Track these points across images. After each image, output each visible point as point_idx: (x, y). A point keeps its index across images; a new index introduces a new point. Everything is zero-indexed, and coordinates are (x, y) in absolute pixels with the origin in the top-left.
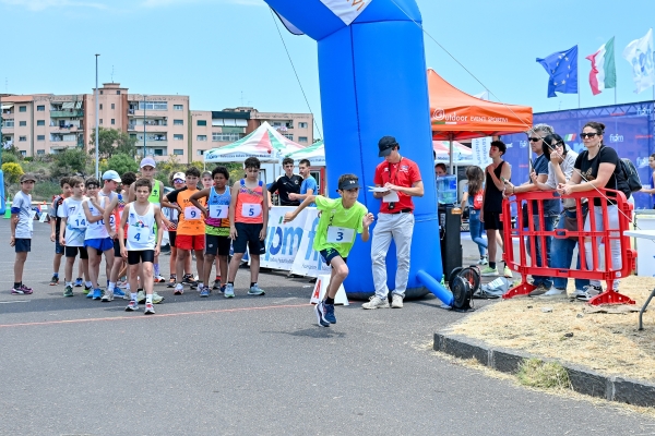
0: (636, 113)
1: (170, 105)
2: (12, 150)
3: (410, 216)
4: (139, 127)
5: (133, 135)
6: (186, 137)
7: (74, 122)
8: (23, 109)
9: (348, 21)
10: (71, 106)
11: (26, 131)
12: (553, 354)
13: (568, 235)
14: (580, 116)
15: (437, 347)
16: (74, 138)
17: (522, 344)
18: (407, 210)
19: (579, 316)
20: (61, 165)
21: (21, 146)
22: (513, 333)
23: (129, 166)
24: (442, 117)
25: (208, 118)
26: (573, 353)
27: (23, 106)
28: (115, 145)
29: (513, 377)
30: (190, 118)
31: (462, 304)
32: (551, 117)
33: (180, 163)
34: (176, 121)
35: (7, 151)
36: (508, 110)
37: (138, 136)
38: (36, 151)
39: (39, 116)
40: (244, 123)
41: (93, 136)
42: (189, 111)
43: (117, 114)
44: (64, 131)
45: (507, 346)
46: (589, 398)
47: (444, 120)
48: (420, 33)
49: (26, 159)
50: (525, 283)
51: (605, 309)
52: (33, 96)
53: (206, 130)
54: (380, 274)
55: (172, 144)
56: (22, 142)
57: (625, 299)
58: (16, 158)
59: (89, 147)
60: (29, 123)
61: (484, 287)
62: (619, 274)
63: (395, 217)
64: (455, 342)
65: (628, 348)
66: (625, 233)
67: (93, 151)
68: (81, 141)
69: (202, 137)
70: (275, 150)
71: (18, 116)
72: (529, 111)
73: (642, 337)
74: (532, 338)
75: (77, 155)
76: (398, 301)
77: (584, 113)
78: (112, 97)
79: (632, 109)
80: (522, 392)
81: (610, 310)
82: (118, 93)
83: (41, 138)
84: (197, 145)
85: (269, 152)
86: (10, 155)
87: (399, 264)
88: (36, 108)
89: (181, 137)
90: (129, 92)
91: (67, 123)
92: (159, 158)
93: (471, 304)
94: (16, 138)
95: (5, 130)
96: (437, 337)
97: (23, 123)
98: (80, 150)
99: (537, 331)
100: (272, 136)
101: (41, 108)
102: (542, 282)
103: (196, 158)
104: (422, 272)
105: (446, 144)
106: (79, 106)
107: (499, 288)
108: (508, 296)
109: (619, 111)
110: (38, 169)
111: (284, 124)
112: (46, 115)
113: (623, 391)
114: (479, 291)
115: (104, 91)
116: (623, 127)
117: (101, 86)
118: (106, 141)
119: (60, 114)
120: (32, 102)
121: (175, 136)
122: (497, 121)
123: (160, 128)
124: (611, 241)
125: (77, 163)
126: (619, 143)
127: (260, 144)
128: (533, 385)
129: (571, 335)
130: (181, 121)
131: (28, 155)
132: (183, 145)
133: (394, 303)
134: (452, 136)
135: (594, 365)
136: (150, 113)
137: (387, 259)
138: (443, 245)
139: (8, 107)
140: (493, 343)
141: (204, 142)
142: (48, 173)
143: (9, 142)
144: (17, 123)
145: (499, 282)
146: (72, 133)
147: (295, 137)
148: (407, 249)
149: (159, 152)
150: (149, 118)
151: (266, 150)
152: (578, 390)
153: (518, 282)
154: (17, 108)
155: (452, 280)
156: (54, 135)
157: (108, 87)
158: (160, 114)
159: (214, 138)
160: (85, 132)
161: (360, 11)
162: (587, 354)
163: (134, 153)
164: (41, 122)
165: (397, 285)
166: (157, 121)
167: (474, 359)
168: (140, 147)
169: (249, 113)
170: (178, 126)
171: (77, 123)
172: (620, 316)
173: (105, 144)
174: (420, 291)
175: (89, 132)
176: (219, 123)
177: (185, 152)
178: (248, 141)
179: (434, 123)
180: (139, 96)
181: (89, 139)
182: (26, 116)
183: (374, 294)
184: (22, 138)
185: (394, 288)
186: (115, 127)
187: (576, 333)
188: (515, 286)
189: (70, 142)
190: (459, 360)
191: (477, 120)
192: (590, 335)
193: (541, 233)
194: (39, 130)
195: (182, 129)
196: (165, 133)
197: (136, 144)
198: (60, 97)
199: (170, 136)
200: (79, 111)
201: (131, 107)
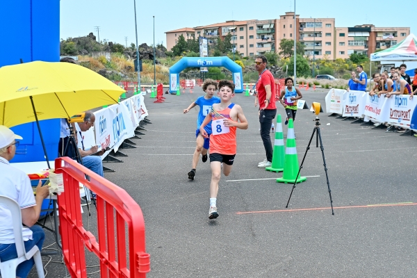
1: (323, 24)
2: (237, 53)
4: (306, 38)
5: (302, 43)
6: (332, 44)
8: (241, 29)
10: (268, 26)
11: (243, 42)
16: (269, 45)
21: (241, 51)
23: (302, 62)
25: (346, 32)
27: (242, 27)
28: (293, 49)
30: (335, 32)
33: (329, 59)
34: (327, 34)
35: (234, 54)
37: (305, 44)
38: (249, 53)
39: (250, 32)
40: (367, 34)
41: (280, 44)
42: (335, 28)
43: (293, 31)
44: (264, 41)
49: (245, 58)
52: (248, 22)
53: (345, 39)
55: (324, 48)
56: (242, 49)
58: (239, 58)
59: (278, 51)
60: (245, 37)
67: (280, 53)
68: (273, 47)
69: (342, 43)
71: (239, 33)
75: (273, 56)
78: (290, 21)
82: (294, 18)
83: (252, 46)
84: (339, 48)
86: (237, 56)
88: (248, 28)
89: (329, 43)
90: (300, 17)
91: (266, 37)
92: (317, 57)
94: (238, 46)
95: (232, 42)
97: (242, 38)
98: (273, 53)
101: (251, 28)
103: (339, 56)
106: (272, 26)
110: (251, 64)
111: (391, 35)
112: (254, 32)
115: (286, 17)
117: (285, 14)
118: (287, 47)
119: (261, 31)
120: (246, 25)
121: (327, 43)
123: (317, 39)
125: (272, 60)
127: (409, 48)
130: (330, 34)
131: (245, 56)
132: (331, 48)
136: (312, 30)
139: (232, 28)
141: (343, 46)
143: (235, 49)
144: (238, 37)
146: (268, 43)
149: (317, 53)
150: (311, 32)
151: (414, 52)
154: (238, 28)
156: (259, 44)
157: (288, 15)
158: (317, 30)
159: (349, 44)
160: (275, 42)
163: (303, 54)
164: (251, 37)
166: (316, 34)
168: (306, 50)
169: (370, 28)
170: (328, 37)
171: (270, 36)
173: (288, 49)
175: (278, 42)
176: (352, 34)
177: (332, 53)
180: (306, 19)
181: (278, 46)
182: (243, 33)
184: (242, 46)
186: (292, 38)
189: (267, 48)
194: (251, 41)
195: (330, 39)
196: (321, 41)
197: (305, 49)
198: (261, 21)
199: (323, 43)
200: (272, 29)
201: (301, 26)
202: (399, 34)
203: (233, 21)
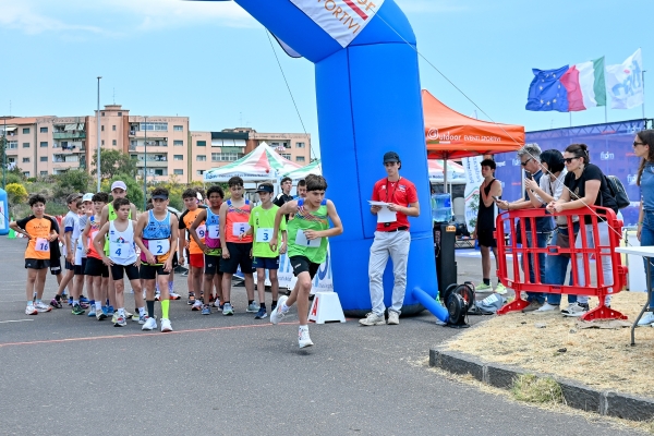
0: (626, 131)
1: (170, 127)
2: (16, 171)
3: (407, 234)
4: (140, 148)
5: (134, 156)
6: (185, 157)
7: (75, 144)
8: (26, 131)
9: (344, 44)
10: (74, 127)
11: (29, 152)
12: (546, 370)
13: (560, 252)
14: (571, 134)
15: (433, 363)
16: (76, 159)
17: (516, 359)
18: (403, 228)
19: (572, 331)
20: (63, 186)
21: (24, 167)
22: (507, 349)
24: (436, 136)
25: (208, 139)
26: (567, 368)
27: (26, 127)
28: (116, 166)
29: (507, 393)
30: (190, 138)
31: (457, 320)
32: (543, 136)
33: (180, 182)
34: (176, 142)
35: (11, 172)
36: (500, 129)
37: (139, 157)
38: (39, 172)
39: (42, 137)
40: (243, 144)
41: (95, 157)
42: (189, 132)
43: (118, 135)
44: (67, 152)
45: (501, 361)
46: (582, 413)
47: (438, 139)
48: (415, 54)
49: (30, 180)
50: (519, 300)
51: (597, 325)
52: (37, 119)
53: (207, 151)
54: (377, 291)
55: (172, 164)
56: (26, 164)
57: (618, 315)
58: (19, 178)
59: (91, 168)
60: (32, 145)
61: (478, 303)
62: (611, 290)
63: (392, 235)
64: (450, 358)
65: (621, 362)
66: (617, 250)
67: (94, 172)
68: (83, 161)
69: (202, 157)
70: (272, 170)
71: (22, 138)
72: (521, 130)
73: (634, 352)
74: (526, 354)
75: (79, 176)
76: (394, 318)
77: (576, 131)
78: (113, 119)
79: (622, 128)
80: (517, 408)
81: (602, 326)
82: (120, 114)
83: (44, 159)
84: (197, 165)
85: (268, 172)
86: (14, 176)
87: (396, 280)
88: (39, 130)
89: (181, 157)
90: (130, 114)
91: (69, 144)
92: (159, 179)
93: (466, 320)
94: (20, 159)
95: (9, 152)
96: (432, 353)
97: (26, 145)
98: (82, 170)
99: (531, 346)
100: (270, 156)
101: (44, 129)
102: (535, 299)
103: (196, 178)
104: (418, 289)
105: (441, 163)
106: (81, 128)
107: (494, 305)
108: (502, 312)
109: (609, 129)
110: (41, 190)
111: (281, 145)
112: (49, 137)
113: (616, 406)
114: (473, 307)
115: (106, 113)
116: (613, 145)
117: (104, 108)
118: (108, 162)
119: (62, 136)
120: (35, 124)
121: (176, 156)
122: (491, 140)
123: (161, 149)
124: (603, 258)
125: (79, 184)
126: (610, 160)
127: (258, 164)
128: (527, 400)
129: (564, 351)
130: (181, 142)
131: (32, 175)
132: (183, 165)
133: (391, 320)
134: (446, 155)
135: (587, 380)
136: (150, 134)
137: (384, 276)
138: (439, 262)
139: (12, 129)
140: (488, 359)
141: (203, 162)
142: (51, 193)
143: (13, 164)
144: (20, 145)
145: (493, 299)
146: (74, 154)
147: (293, 157)
148: (403, 266)
149: (159, 172)
150: (149, 139)
151: (264, 169)
152: (571, 405)
153: (513, 299)
154: (20, 130)
155: (446, 297)
156: (57, 156)
157: (109, 109)
158: (160, 135)
159: (214, 158)
160: (87, 153)
161: (356, 34)
162: (580, 369)
163: (135, 174)
164: (44, 144)
165: (394, 302)
166: (158, 142)
167: (469, 375)
168: (141, 168)
169: (247, 134)
170: (179, 147)
171: (79, 145)
172: (613, 331)
173: (107, 165)
174: (416, 307)
175: (91, 154)
176: (218, 143)
177: (185, 172)
178: (247, 160)
179: (430, 142)
180: (140, 117)
181: (91, 160)
182: (29, 138)
183: (370, 311)
184: (26, 160)
185: (391, 305)
186: (116, 148)
187: (569, 348)
188: (509, 303)
189: (72, 163)
190: (454, 376)
191: (472, 139)
192: (583, 350)
193: (534, 249)
194: (42, 152)
195: (182, 150)
196: (166, 154)
197: (137, 165)
198: (62, 119)
199: (170, 156)
200: (81, 132)
201: (132, 128)
202: (293, 144)
203: (10, 118)
